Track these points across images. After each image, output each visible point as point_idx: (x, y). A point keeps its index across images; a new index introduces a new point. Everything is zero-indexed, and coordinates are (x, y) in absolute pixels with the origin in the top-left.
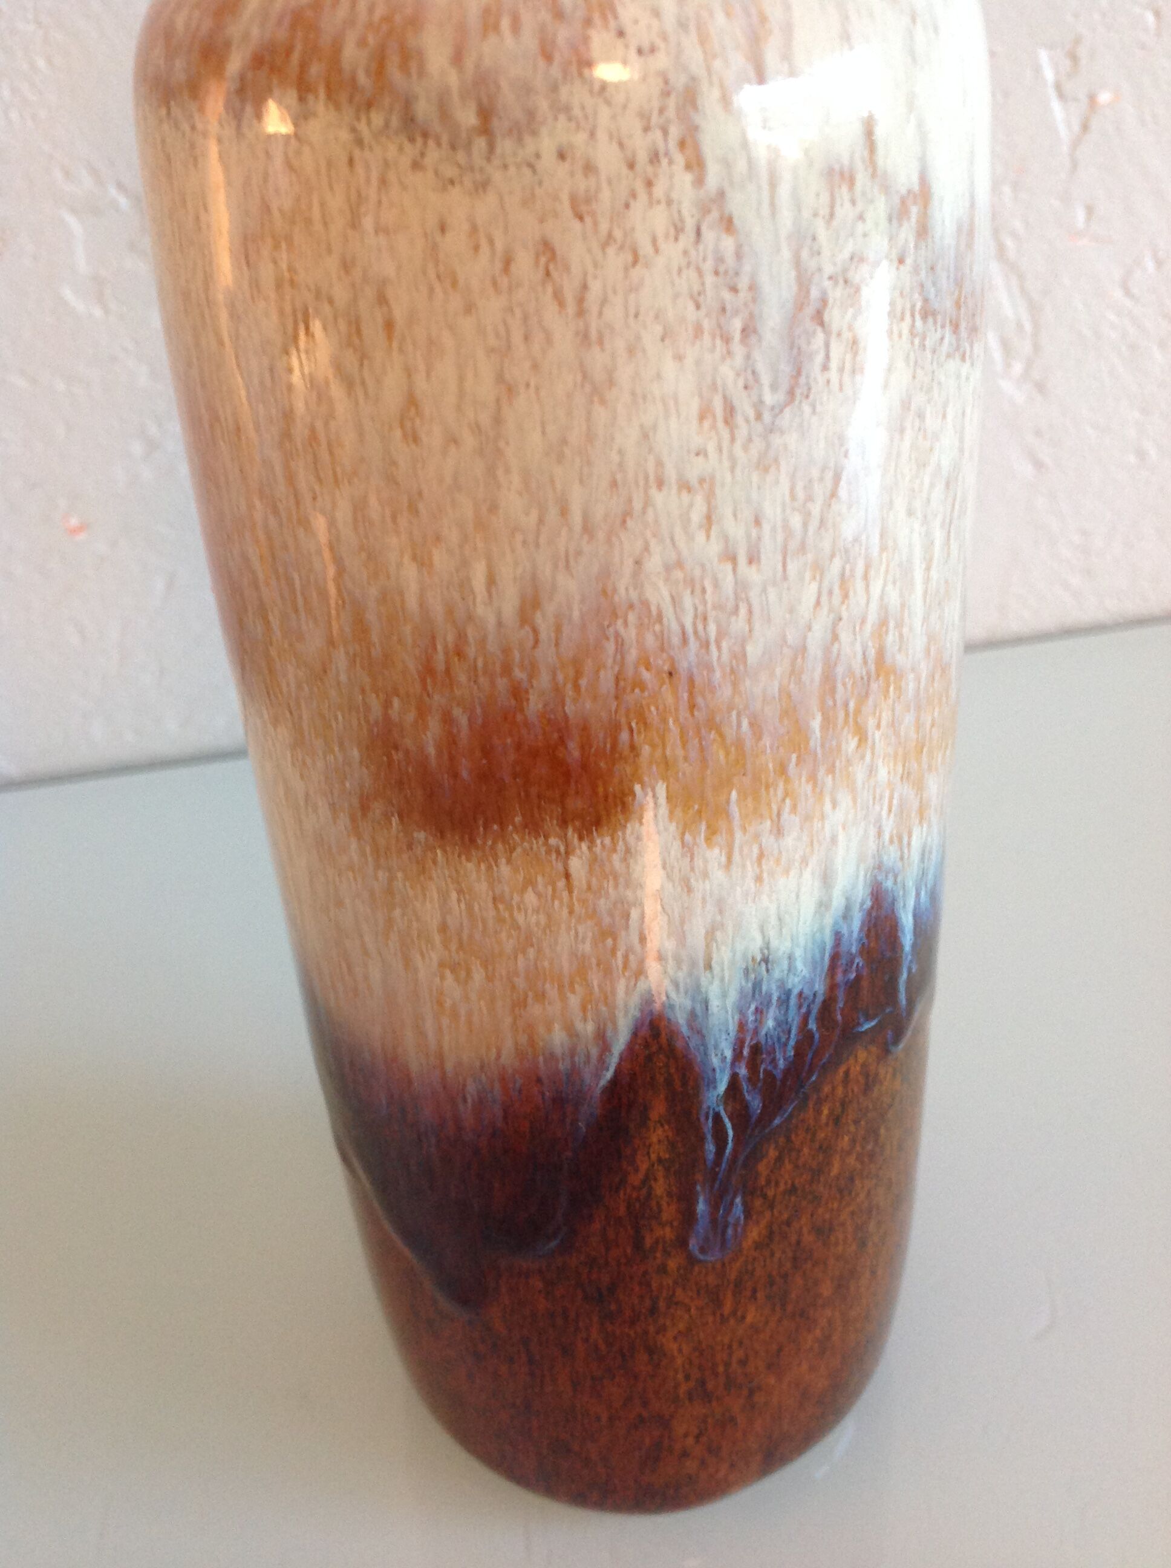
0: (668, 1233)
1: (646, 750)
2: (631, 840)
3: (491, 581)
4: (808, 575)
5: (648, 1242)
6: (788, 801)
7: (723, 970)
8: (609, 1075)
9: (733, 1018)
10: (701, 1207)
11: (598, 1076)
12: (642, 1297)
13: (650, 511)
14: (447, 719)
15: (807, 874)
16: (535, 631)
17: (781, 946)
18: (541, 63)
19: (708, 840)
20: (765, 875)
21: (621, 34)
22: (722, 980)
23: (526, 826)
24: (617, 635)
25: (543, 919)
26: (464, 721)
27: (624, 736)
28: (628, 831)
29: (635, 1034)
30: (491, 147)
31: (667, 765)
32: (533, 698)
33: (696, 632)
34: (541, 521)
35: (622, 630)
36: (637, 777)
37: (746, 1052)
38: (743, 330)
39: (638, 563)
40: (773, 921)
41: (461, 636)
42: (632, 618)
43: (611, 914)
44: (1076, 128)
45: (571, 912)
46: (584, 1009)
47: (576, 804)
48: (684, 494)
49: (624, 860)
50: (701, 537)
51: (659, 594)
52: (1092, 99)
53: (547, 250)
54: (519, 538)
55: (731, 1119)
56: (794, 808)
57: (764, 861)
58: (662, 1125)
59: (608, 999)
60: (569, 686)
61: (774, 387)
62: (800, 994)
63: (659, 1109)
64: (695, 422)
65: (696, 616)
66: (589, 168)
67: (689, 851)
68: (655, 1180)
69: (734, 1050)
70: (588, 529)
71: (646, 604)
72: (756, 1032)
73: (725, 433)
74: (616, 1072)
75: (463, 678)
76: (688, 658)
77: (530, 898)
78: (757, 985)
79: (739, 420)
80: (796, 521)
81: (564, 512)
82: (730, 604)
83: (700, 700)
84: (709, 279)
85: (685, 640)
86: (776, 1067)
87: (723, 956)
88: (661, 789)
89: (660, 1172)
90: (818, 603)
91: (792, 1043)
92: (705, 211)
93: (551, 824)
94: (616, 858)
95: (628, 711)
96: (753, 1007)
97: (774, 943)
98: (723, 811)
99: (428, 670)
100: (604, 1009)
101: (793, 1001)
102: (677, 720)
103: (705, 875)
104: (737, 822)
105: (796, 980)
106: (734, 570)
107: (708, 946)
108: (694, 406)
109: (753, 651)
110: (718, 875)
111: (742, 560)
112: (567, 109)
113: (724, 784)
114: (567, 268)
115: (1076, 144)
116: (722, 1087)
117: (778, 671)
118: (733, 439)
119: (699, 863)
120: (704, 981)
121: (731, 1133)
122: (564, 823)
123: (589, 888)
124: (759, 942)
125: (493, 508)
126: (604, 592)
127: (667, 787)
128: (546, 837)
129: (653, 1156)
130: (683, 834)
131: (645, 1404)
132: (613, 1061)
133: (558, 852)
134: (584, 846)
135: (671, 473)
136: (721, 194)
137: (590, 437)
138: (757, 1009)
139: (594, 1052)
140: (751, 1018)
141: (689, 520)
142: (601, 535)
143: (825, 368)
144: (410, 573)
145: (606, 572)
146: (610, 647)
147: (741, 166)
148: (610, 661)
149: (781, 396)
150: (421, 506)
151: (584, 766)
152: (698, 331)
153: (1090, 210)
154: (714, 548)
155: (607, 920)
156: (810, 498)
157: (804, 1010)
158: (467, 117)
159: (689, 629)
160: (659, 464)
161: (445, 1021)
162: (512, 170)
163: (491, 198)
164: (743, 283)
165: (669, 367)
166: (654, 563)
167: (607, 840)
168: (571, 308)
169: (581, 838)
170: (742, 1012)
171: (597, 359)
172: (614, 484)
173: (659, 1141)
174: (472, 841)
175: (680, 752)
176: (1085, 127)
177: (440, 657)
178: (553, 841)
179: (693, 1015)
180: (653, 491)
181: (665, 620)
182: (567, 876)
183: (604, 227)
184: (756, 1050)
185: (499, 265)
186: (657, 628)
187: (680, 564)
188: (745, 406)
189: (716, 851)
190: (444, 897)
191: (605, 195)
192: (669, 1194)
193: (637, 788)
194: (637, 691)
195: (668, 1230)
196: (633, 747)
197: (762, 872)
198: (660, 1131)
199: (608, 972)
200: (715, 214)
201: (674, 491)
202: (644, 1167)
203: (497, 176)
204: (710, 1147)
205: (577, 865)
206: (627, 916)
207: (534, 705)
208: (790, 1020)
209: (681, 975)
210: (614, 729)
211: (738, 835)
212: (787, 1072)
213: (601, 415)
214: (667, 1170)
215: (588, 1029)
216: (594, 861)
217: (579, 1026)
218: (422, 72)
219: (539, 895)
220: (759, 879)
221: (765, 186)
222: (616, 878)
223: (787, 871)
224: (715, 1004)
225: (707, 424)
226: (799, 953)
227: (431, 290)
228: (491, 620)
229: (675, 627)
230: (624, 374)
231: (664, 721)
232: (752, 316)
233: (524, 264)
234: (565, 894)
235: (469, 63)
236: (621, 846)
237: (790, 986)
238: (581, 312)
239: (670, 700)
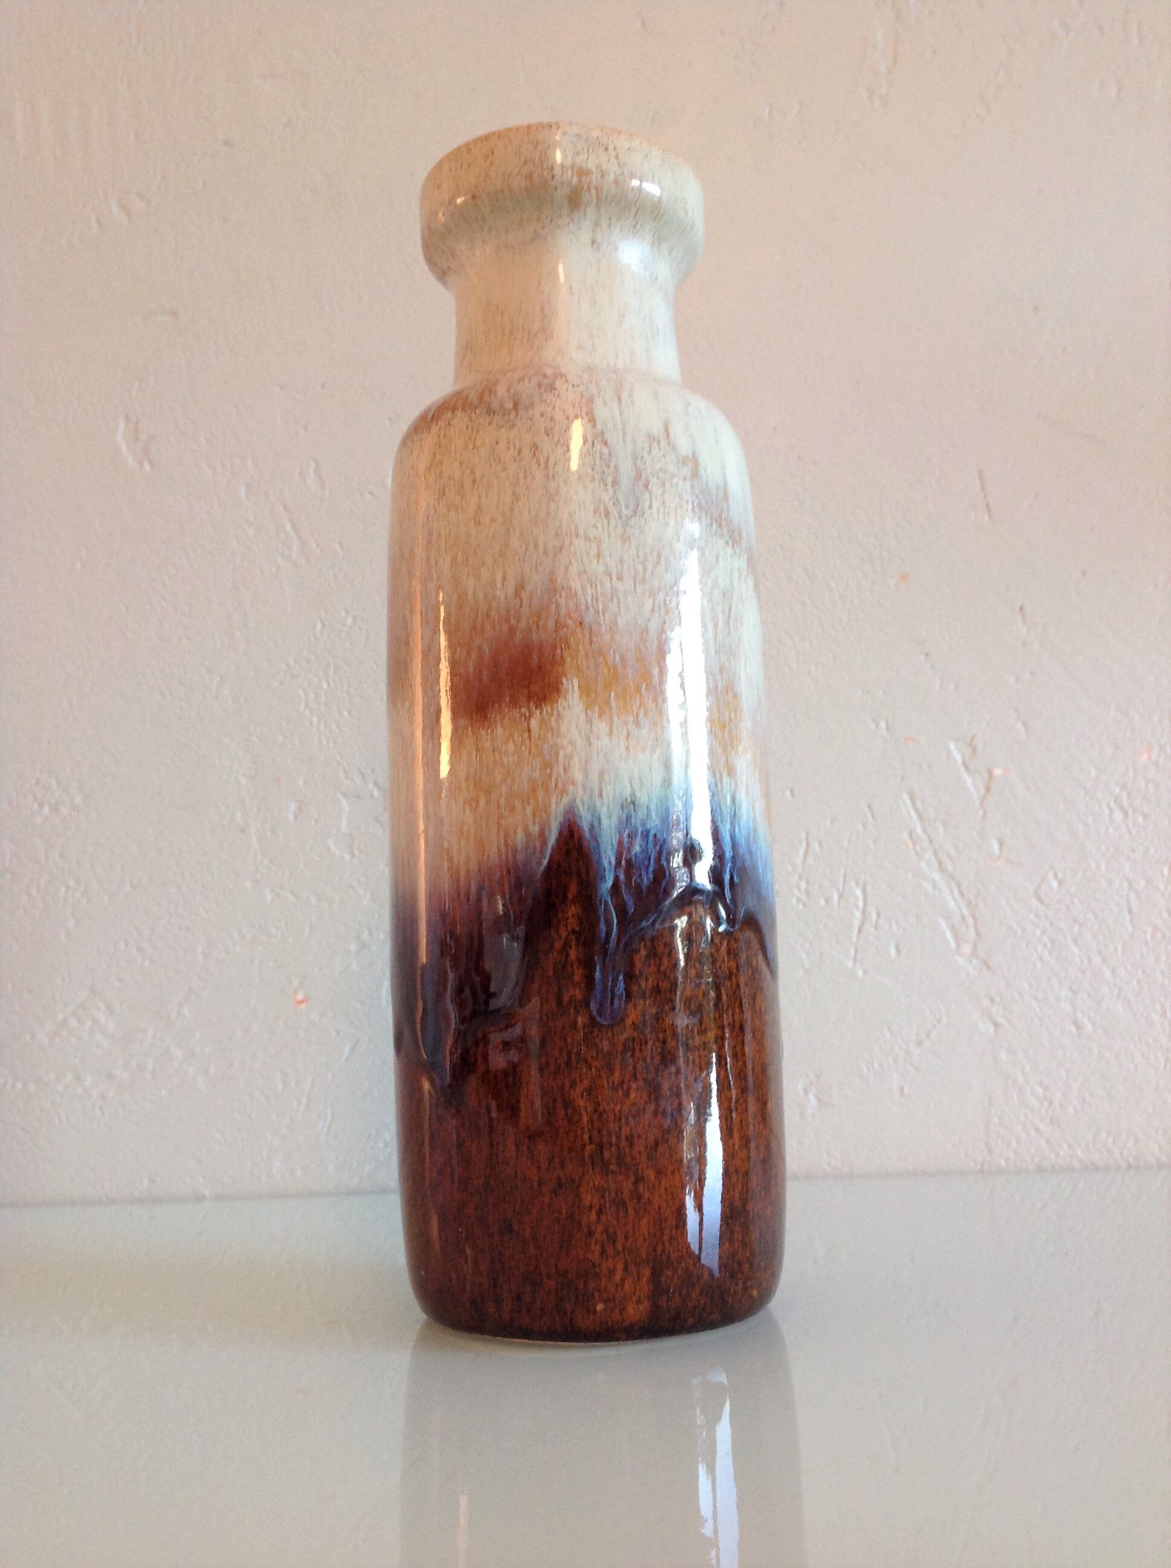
0: (578, 994)
1: (568, 660)
2: (561, 709)
3: (504, 579)
4: (647, 594)
5: (566, 998)
6: (642, 709)
7: (609, 801)
8: (545, 862)
9: (615, 837)
10: (598, 975)
11: (539, 863)
12: (561, 1050)
13: (572, 547)
14: (480, 650)
15: (655, 757)
16: (521, 600)
17: (642, 798)
18: (537, 389)
19: (600, 716)
20: (631, 748)
21: (567, 381)
22: (608, 807)
23: (511, 703)
24: (556, 600)
25: (516, 758)
26: (487, 650)
27: (559, 651)
28: (559, 704)
29: (560, 833)
30: (517, 414)
31: (578, 669)
32: (518, 632)
33: (593, 605)
34: (526, 550)
35: (559, 599)
36: (564, 674)
37: (623, 863)
38: (612, 482)
39: (567, 569)
40: (636, 780)
41: (490, 608)
42: (563, 594)
43: (550, 754)
44: (983, 790)
45: (530, 753)
46: (534, 816)
47: (535, 687)
48: (587, 542)
49: (557, 720)
50: (595, 562)
51: (576, 585)
52: (990, 773)
53: (535, 447)
54: (517, 558)
55: (615, 909)
56: (646, 714)
57: (630, 739)
58: (575, 904)
59: (546, 809)
60: (535, 626)
61: (627, 507)
62: (655, 835)
63: (573, 890)
64: (592, 515)
65: (592, 598)
66: (552, 419)
67: (589, 720)
68: (571, 947)
69: (616, 859)
70: (545, 552)
71: (570, 588)
72: (629, 850)
73: (605, 521)
74: (551, 860)
75: (488, 627)
76: (589, 618)
77: (511, 746)
78: (628, 818)
79: (612, 516)
80: (640, 567)
81: (536, 546)
82: (609, 597)
83: (594, 639)
84: (598, 461)
85: (587, 608)
86: (642, 880)
87: (608, 790)
88: (576, 682)
89: (573, 937)
90: (653, 610)
91: (651, 868)
92: (595, 436)
93: (523, 700)
94: (553, 718)
95: (561, 638)
96: (627, 832)
97: (638, 794)
98: (608, 703)
99: (474, 627)
100: (544, 815)
101: (651, 838)
102: (583, 646)
103: (598, 738)
104: (614, 711)
105: (652, 825)
106: (611, 580)
107: (600, 783)
108: (592, 507)
109: (621, 622)
110: (606, 740)
111: (614, 578)
112: (545, 401)
113: (608, 687)
114: (542, 452)
115: (983, 800)
116: (609, 883)
117: (634, 636)
118: (609, 524)
119: (595, 729)
120: (598, 804)
121: (615, 920)
122: (529, 699)
123: (539, 738)
124: (629, 790)
125: (507, 546)
126: (552, 580)
127: (579, 681)
128: (520, 708)
129: (570, 928)
130: (587, 709)
131: (563, 1165)
132: (549, 851)
133: (525, 717)
134: (538, 712)
135: (581, 532)
136: (602, 433)
137: (548, 514)
138: (629, 835)
139: (538, 845)
140: (626, 840)
141: (589, 554)
142: (551, 555)
143: (650, 507)
144: (471, 583)
145: (552, 573)
146: (553, 606)
147: (610, 425)
148: (553, 614)
149: (630, 512)
150: (478, 551)
151: (540, 667)
152: (593, 479)
153: (1001, 844)
154: (601, 569)
155: (547, 757)
156: (645, 559)
157: (658, 848)
158: (509, 405)
159: (590, 603)
160: (577, 527)
161: (463, 843)
162: (524, 420)
163: (516, 430)
164: (612, 465)
165: (581, 490)
166: (574, 569)
167: (549, 709)
168: (542, 466)
169: (536, 708)
170: (621, 835)
171: (552, 485)
172: (557, 534)
173: (573, 916)
174: (486, 717)
175: (585, 664)
176: (988, 789)
177: (479, 620)
178: (523, 710)
179: (592, 827)
180: (574, 538)
181: (578, 597)
182: (529, 731)
183: (556, 438)
184: (629, 862)
185: (516, 452)
186: (575, 599)
187: (585, 572)
188: (614, 512)
189: (604, 724)
190: (469, 755)
191: (557, 428)
192: (578, 959)
193: (564, 680)
194: (565, 629)
195: (578, 992)
196: (562, 657)
197: (629, 745)
198: (573, 908)
199: (547, 790)
200: (600, 439)
201: (583, 539)
202: (564, 934)
203: (518, 423)
204: (603, 927)
205: (534, 723)
206: (557, 755)
207: (518, 637)
208: (649, 850)
209: (586, 798)
210: (555, 647)
211: (615, 718)
212: (649, 888)
213: (553, 506)
214: (578, 940)
215: (535, 829)
216: (543, 722)
217: (531, 828)
218: (496, 395)
219: (515, 744)
220: (627, 749)
221: (620, 432)
222: (553, 731)
223: (643, 751)
224: (605, 822)
225: (597, 515)
226: (653, 807)
227: (491, 465)
228: (503, 597)
229: (582, 600)
230: (563, 490)
231: (578, 646)
232: (616, 477)
233: (526, 452)
234: (528, 741)
235: (512, 391)
236: (555, 712)
237: (648, 827)
238: (546, 467)
239: (580, 636)
